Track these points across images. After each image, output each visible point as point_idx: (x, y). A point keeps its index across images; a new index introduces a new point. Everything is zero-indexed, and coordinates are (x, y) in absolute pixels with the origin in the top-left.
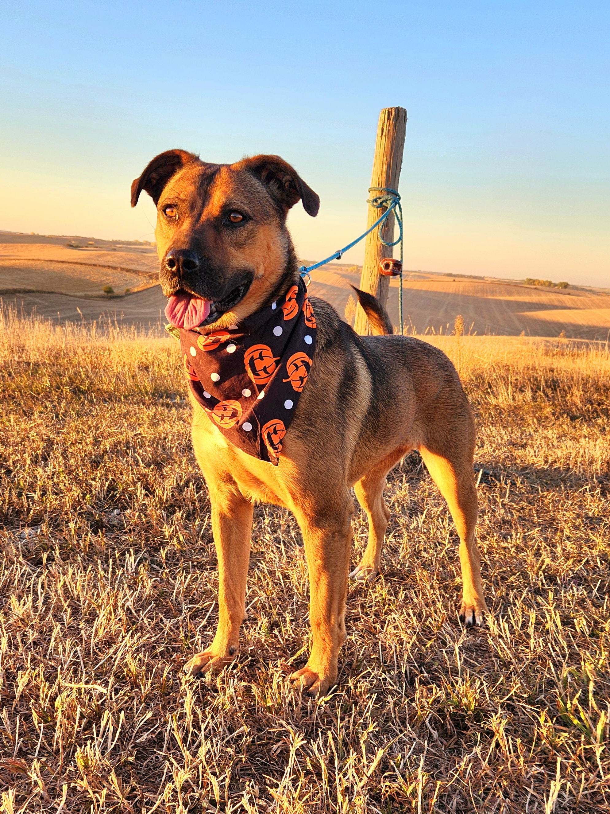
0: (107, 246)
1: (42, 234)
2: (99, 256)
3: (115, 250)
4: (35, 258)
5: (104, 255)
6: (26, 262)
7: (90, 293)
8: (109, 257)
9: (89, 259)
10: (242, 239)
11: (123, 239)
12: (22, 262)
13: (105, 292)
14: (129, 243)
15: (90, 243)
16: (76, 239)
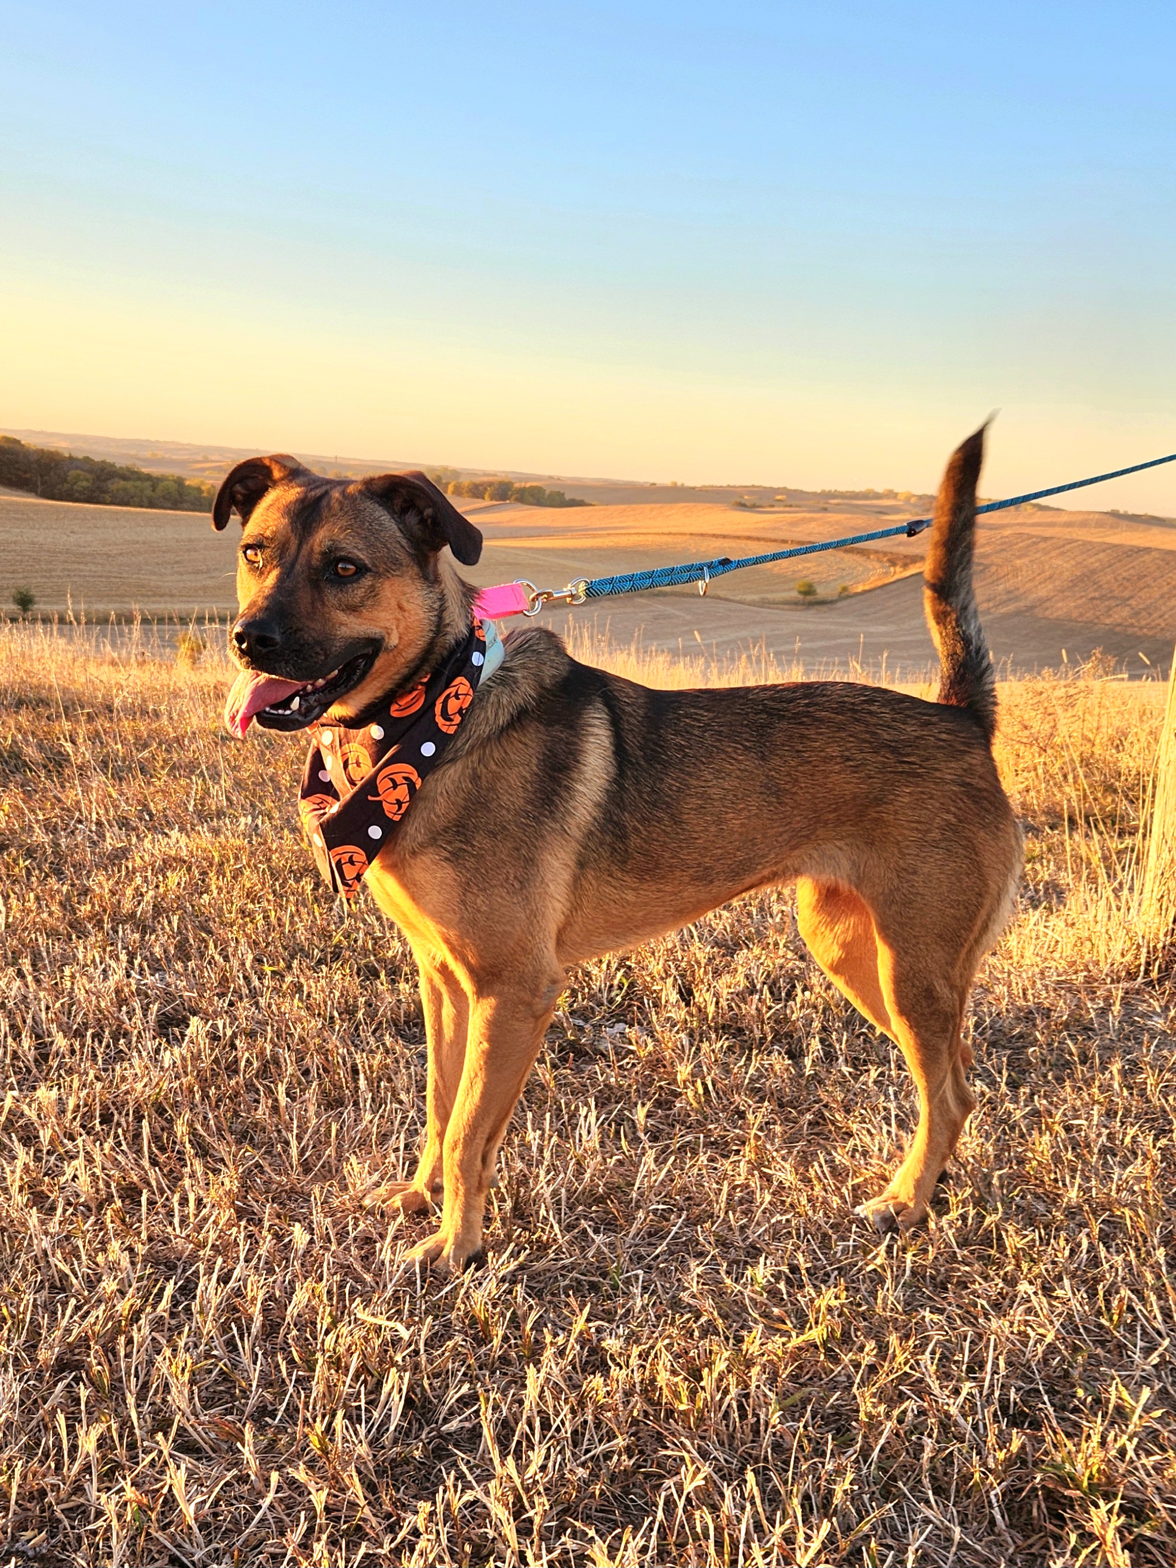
0: (811, 502)
1: (690, 483)
2: (794, 524)
3: (825, 510)
4: (674, 530)
5: (803, 521)
6: (658, 538)
7: (770, 596)
8: (813, 525)
9: (774, 529)
10: (357, 600)
11: (842, 488)
12: (650, 538)
13: (800, 592)
14: (855, 496)
15: (779, 497)
16: (753, 490)
